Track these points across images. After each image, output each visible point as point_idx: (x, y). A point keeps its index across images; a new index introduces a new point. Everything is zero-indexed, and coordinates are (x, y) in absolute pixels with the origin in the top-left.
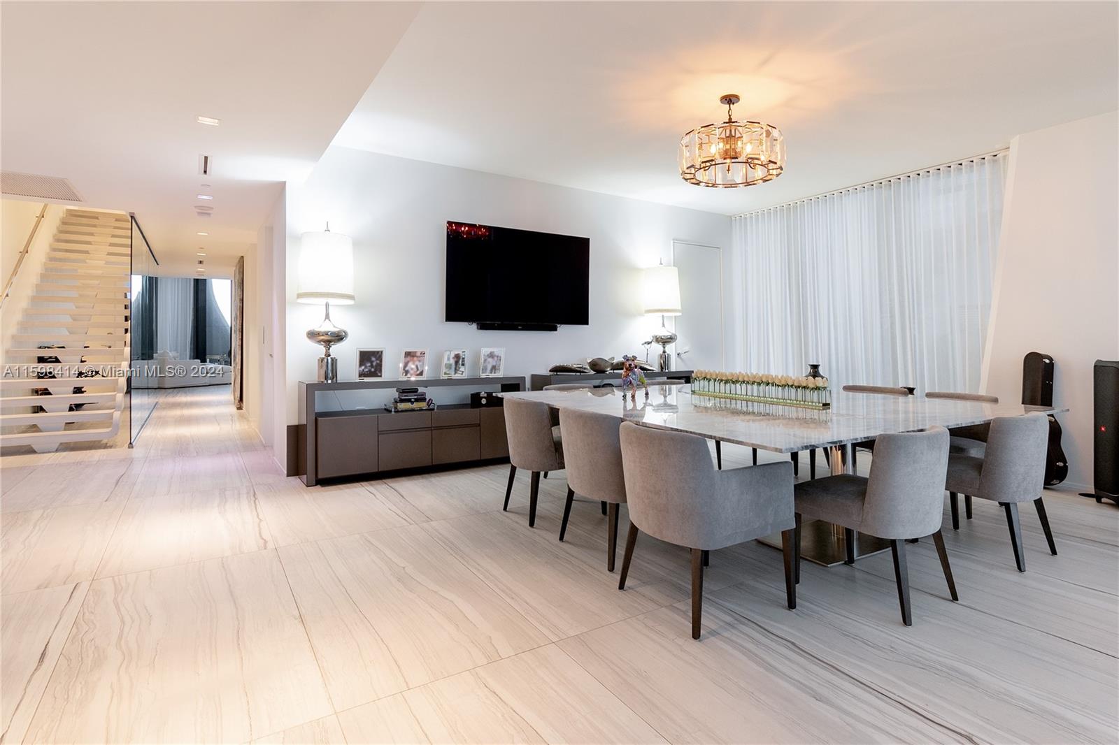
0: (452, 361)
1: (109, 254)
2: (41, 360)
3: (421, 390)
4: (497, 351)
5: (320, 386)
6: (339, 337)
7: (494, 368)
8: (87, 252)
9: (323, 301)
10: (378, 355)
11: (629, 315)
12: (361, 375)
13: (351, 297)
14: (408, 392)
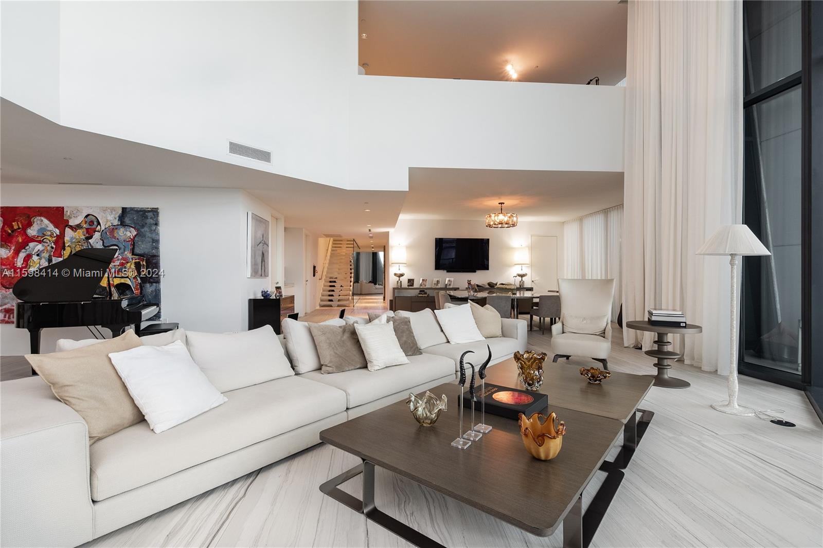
0: (436, 283)
1: (347, 247)
2: (330, 282)
3: (426, 291)
4: (452, 279)
5: (397, 288)
6: (402, 275)
7: (450, 285)
8: (341, 247)
9: (398, 265)
10: (413, 280)
11: (510, 266)
12: (408, 286)
13: (406, 264)
14: (422, 291)
